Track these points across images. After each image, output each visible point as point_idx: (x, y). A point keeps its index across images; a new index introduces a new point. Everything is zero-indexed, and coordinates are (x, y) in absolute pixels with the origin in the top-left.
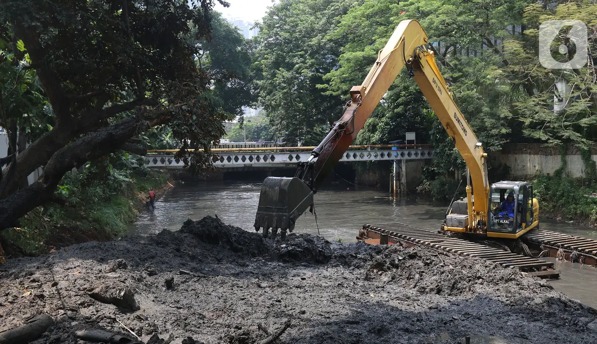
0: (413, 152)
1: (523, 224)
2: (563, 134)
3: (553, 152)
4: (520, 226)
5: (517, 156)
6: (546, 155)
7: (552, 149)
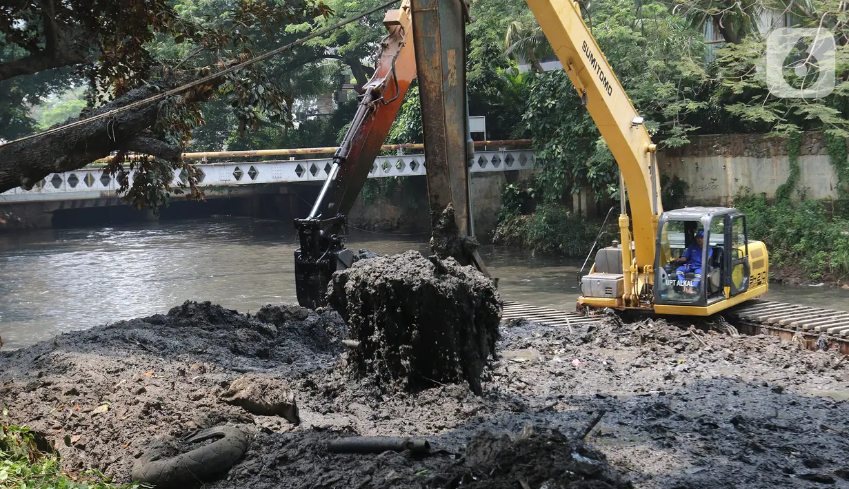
0: (489, 157)
1: (725, 288)
2: (806, 110)
3: (772, 151)
4: (719, 292)
5: (698, 160)
6: (758, 157)
7: (769, 144)
